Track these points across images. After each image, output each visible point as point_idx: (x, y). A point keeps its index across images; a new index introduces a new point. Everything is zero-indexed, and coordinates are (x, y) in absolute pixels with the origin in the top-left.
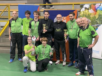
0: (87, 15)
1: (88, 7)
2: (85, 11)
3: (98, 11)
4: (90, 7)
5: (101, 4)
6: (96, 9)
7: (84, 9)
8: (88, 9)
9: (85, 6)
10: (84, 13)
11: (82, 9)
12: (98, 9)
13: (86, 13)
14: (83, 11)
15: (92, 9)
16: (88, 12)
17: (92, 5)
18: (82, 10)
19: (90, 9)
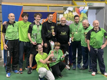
0: (71, 17)
1: (71, 10)
2: (68, 13)
3: (82, 14)
4: (74, 10)
5: (84, 7)
6: (80, 12)
7: (68, 11)
8: (72, 12)
9: (68, 9)
10: (68, 15)
11: (65, 11)
12: (82, 12)
13: (70, 15)
14: (67, 13)
15: (75, 12)
16: (72, 15)
17: (76, 8)
18: (65, 13)
19: (74, 12)
